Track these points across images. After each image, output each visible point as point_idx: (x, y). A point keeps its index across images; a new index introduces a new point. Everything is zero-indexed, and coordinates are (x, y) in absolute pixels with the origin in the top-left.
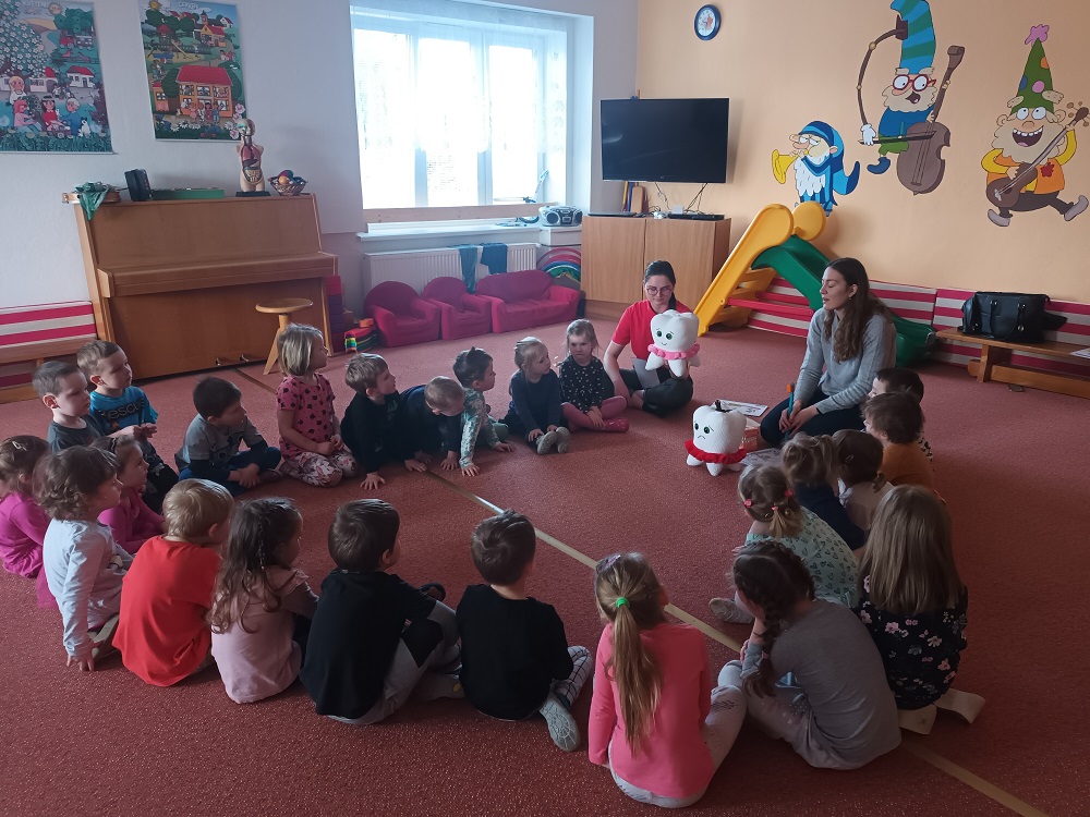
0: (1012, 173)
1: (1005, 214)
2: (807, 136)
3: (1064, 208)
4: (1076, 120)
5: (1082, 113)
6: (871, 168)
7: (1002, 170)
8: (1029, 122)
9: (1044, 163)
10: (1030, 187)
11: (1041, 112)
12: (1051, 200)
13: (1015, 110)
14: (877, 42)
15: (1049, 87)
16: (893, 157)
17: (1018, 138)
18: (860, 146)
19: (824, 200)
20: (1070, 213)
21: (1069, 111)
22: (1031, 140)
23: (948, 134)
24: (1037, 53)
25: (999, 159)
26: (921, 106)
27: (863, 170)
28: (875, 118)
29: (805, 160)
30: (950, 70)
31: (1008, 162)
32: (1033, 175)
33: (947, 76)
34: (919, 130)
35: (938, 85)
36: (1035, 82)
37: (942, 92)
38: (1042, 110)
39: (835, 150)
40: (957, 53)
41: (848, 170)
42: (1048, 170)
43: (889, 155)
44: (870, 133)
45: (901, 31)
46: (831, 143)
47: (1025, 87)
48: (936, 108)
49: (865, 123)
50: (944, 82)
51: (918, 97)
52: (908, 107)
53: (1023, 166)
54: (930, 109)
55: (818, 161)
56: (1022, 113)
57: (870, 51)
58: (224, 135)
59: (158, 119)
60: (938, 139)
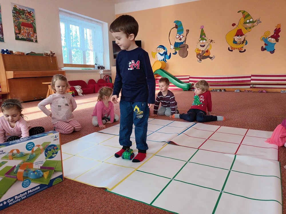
2: (159, 48)
3: (211, 58)
5: (212, 41)
6: (173, 54)
7: (199, 52)
8: (203, 43)
9: (206, 50)
10: (204, 55)
12: (208, 57)
13: (200, 41)
14: (172, 29)
16: (177, 51)
18: (171, 49)
19: (164, 60)
22: (203, 46)
23: (188, 46)
24: (202, 31)
25: (198, 50)
26: (182, 41)
28: (173, 44)
29: (159, 53)
31: (200, 50)
32: (205, 53)
33: (187, 35)
34: (182, 46)
35: (185, 37)
36: (203, 36)
37: (186, 38)
38: (205, 41)
39: (165, 51)
40: (188, 31)
41: (168, 54)
42: (207, 51)
44: (172, 47)
45: (176, 27)
46: (164, 49)
47: (201, 36)
48: (185, 41)
49: (171, 45)
50: (186, 36)
51: (181, 39)
52: (179, 41)
53: (203, 51)
55: (162, 53)
56: (201, 41)
57: (171, 31)
58: (32, 41)
59: (16, 35)
60: (186, 47)
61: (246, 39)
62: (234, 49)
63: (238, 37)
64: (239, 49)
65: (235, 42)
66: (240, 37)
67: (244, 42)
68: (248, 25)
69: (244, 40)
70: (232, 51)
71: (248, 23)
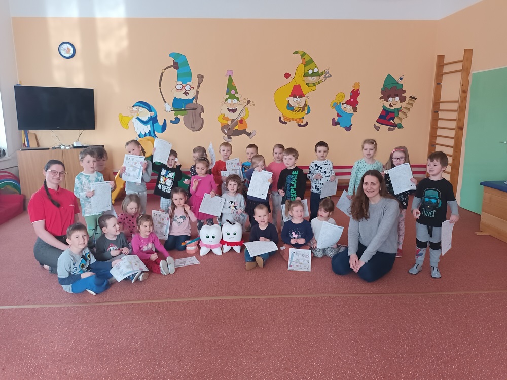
0: (229, 123)
2: (137, 107)
3: (249, 134)
4: (248, 104)
5: (249, 102)
6: (172, 122)
8: (232, 104)
9: (240, 119)
10: (237, 127)
11: (235, 101)
12: (244, 132)
13: (226, 100)
14: (165, 69)
16: (181, 117)
17: (229, 110)
18: (165, 112)
19: (151, 135)
21: (245, 101)
22: (234, 111)
23: (203, 108)
24: (230, 80)
26: (191, 96)
27: (168, 123)
28: (170, 101)
30: (199, 84)
31: (227, 119)
32: (237, 124)
33: (199, 86)
34: (189, 106)
35: (195, 89)
36: (231, 90)
37: (198, 92)
38: (236, 100)
39: (153, 114)
40: (201, 77)
42: (241, 121)
43: (179, 116)
44: (169, 107)
45: (176, 66)
46: (150, 111)
47: (228, 92)
48: (196, 97)
49: (165, 102)
51: (188, 94)
52: (184, 97)
53: (233, 120)
55: (145, 119)
56: (229, 101)
57: (162, 73)
60: (199, 110)
61: (308, 104)
62: (289, 119)
63: (295, 99)
64: (298, 120)
65: (290, 107)
66: (299, 99)
67: (305, 108)
68: (312, 80)
69: (305, 105)
70: (285, 123)
71: (311, 75)
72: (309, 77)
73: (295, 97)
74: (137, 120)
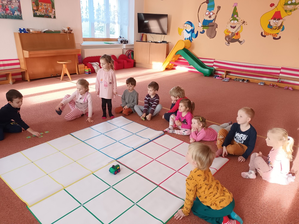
0: (230, 34)
1: (229, 43)
2: (186, 24)
3: (240, 42)
5: (244, 22)
6: (201, 32)
7: (228, 34)
8: (234, 23)
9: (236, 32)
10: (234, 37)
13: (231, 21)
14: (202, 4)
15: (237, 16)
17: (231, 27)
18: (198, 27)
19: (190, 39)
20: (242, 43)
21: (241, 22)
22: (234, 27)
23: (217, 25)
24: (235, 9)
25: (228, 31)
27: (199, 33)
28: (202, 21)
30: (218, 11)
32: (234, 35)
34: (211, 24)
36: (235, 15)
37: (216, 16)
38: (236, 21)
39: (192, 28)
40: (219, 8)
41: (195, 33)
42: (237, 34)
43: (205, 30)
44: (200, 24)
45: (207, 2)
46: (192, 26)
47: (233, 16)
49: (199, 22)
50: (216, 14)
51: (211, 17)
52: (209, 19)
53: (232, 33)
54: (213, 20)
55: (189, 30)
57: (201, 6)
58: (50, 17)
59: (34, 12)
60: (215, 26)
61: (283, 24)
62: (268, 34)
63: (274, 21)
65: (270, 26)
66: (277, 21)
67: (281, 27)
68: (289, 8)
69: (281, 25)
70: (265, 36)
71: (290, 5)
72: (288, 6)
73: (275, 19)
74: (185, 31)
